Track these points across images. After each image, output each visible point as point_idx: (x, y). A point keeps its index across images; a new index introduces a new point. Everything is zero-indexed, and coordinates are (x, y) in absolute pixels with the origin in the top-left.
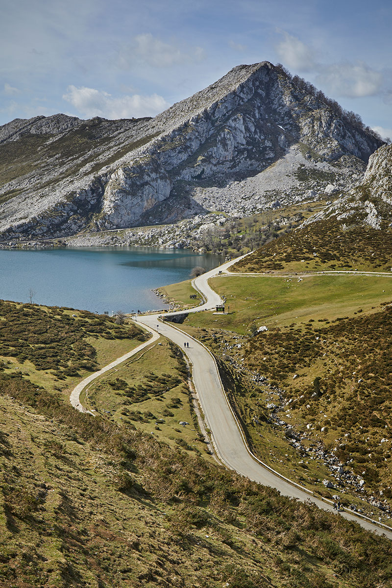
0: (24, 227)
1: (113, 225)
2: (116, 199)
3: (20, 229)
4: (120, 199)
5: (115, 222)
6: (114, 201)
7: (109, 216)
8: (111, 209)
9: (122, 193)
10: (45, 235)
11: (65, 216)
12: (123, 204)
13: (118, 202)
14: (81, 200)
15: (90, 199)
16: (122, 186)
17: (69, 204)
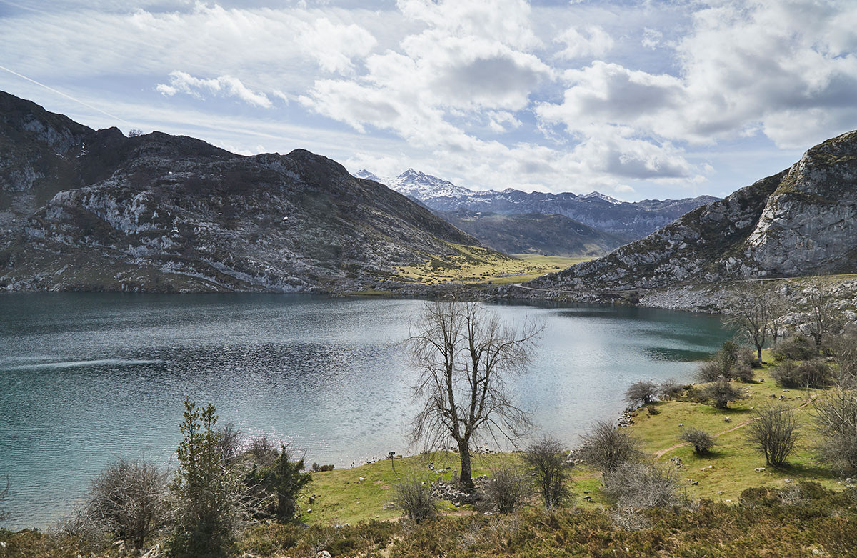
0: (592, 267)
1: (762, 269)
2: (777, 214)
3: (584, 271)
4: (785, 213)
5: (767, 261)
6: (771, 220)
7: (753, 250)
8: (762, 236)
9: (792, 200)
10: (620, 282)
11: (668, 250)
12: (791, 224)
13: (781, 221)
14: (714, 222)
15: (735, 218)
16: (797, 186)
17: (683, 229)
